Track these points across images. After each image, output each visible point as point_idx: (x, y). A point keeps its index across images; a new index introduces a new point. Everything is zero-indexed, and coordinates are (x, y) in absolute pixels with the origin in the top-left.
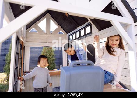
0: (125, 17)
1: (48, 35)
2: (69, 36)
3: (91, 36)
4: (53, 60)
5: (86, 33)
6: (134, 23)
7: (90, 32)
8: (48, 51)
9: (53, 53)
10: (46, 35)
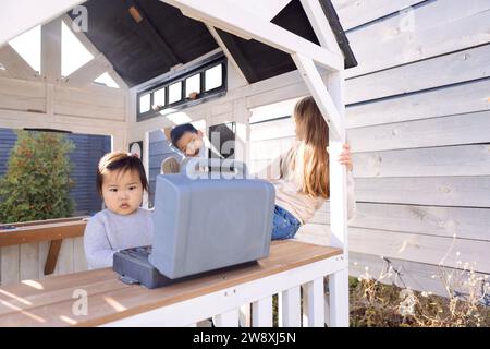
0: (326, 47)
1: (51, 85)
2: (139, 95)
3: (222, 99)
4: (63, 187)
5: (207, 89)
6: (346, 68)
7: (219, 84)
8: (39, 152)
9: (63, 161)
10: (40, 84)
